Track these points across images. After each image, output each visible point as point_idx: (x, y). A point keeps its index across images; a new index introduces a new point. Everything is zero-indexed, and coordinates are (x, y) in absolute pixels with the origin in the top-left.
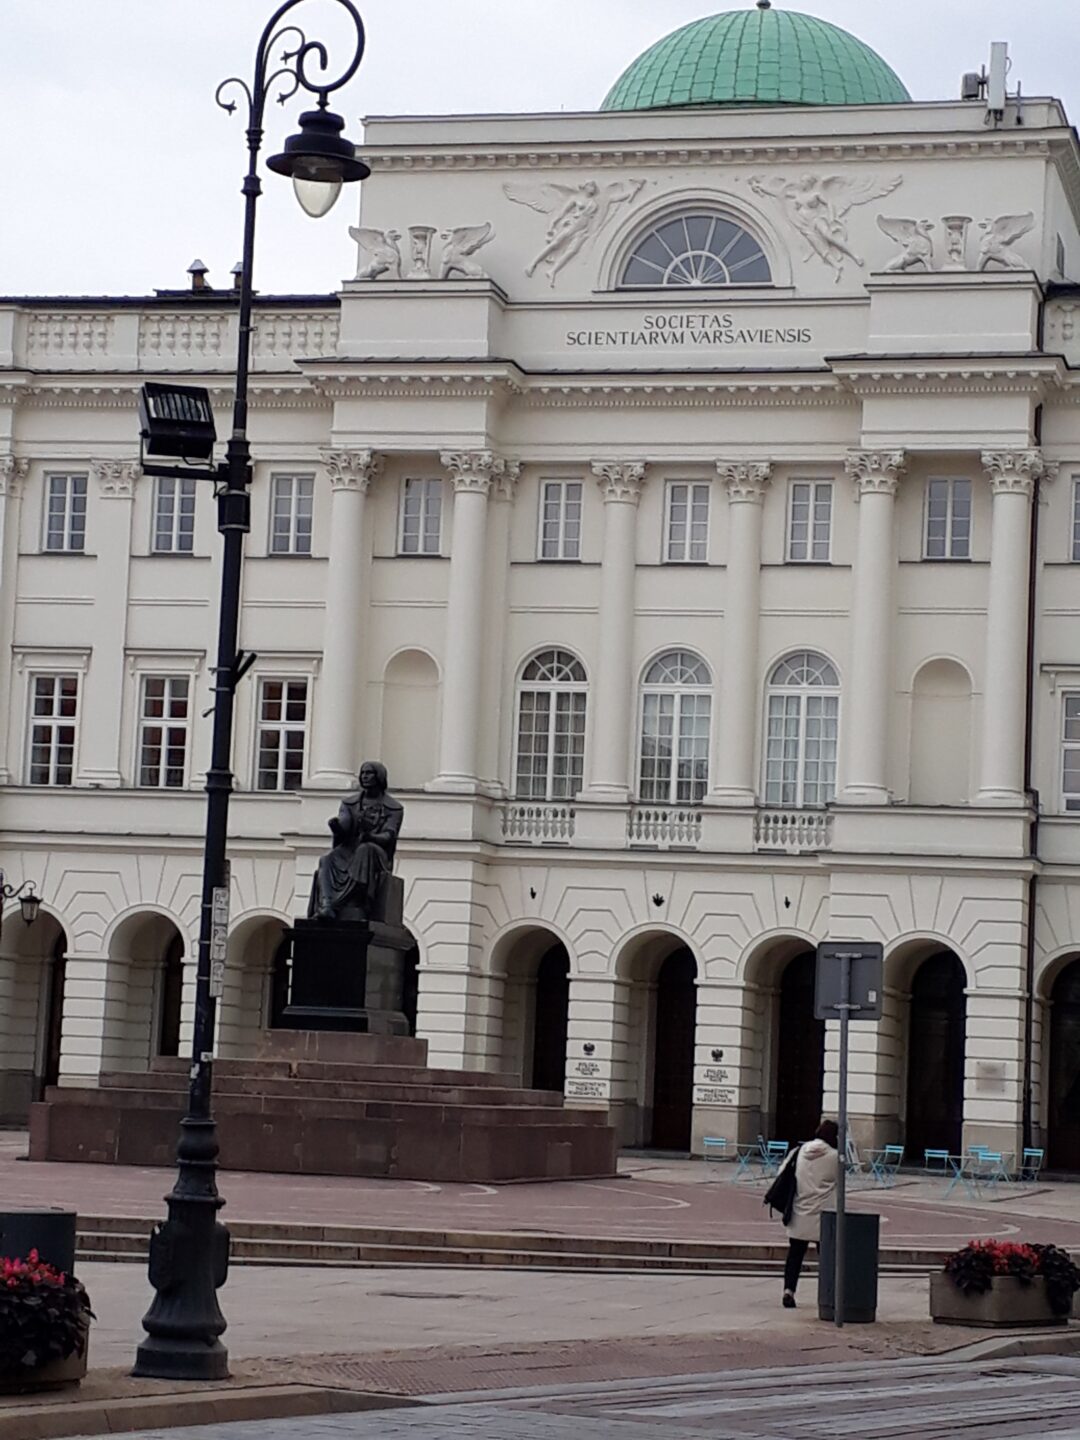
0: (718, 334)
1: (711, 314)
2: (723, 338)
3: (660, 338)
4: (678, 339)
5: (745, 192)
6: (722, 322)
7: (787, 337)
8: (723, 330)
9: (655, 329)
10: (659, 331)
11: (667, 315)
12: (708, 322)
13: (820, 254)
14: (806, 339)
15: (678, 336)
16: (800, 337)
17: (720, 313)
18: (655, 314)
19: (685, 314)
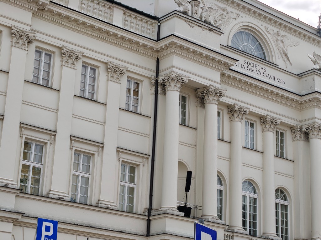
0: (263, 73)
1: (261, 66)
2: (264, 74)
3: (248, 69)
4: (253, 71)
5: (264, 29)
6: (264, 70)
7: (279, 81)
8: (264, 72)
9: (247, 65)
10: (248, 66)
11: (250, 61)
12: (260, 68)
13: (282, 57)
14: (284, 83)
15: (253, 70)
16: (282, 82)
17: (264, 67)
18: (247, 60)
19: (255, 63)
